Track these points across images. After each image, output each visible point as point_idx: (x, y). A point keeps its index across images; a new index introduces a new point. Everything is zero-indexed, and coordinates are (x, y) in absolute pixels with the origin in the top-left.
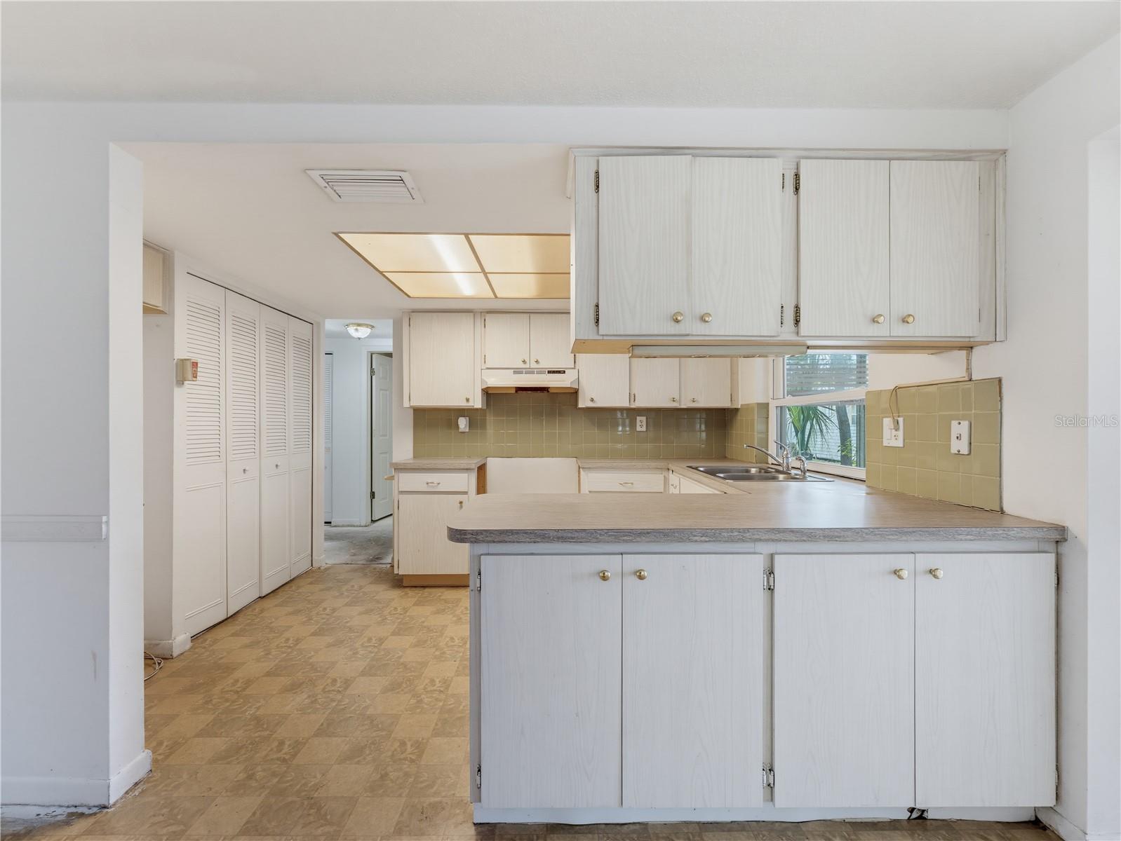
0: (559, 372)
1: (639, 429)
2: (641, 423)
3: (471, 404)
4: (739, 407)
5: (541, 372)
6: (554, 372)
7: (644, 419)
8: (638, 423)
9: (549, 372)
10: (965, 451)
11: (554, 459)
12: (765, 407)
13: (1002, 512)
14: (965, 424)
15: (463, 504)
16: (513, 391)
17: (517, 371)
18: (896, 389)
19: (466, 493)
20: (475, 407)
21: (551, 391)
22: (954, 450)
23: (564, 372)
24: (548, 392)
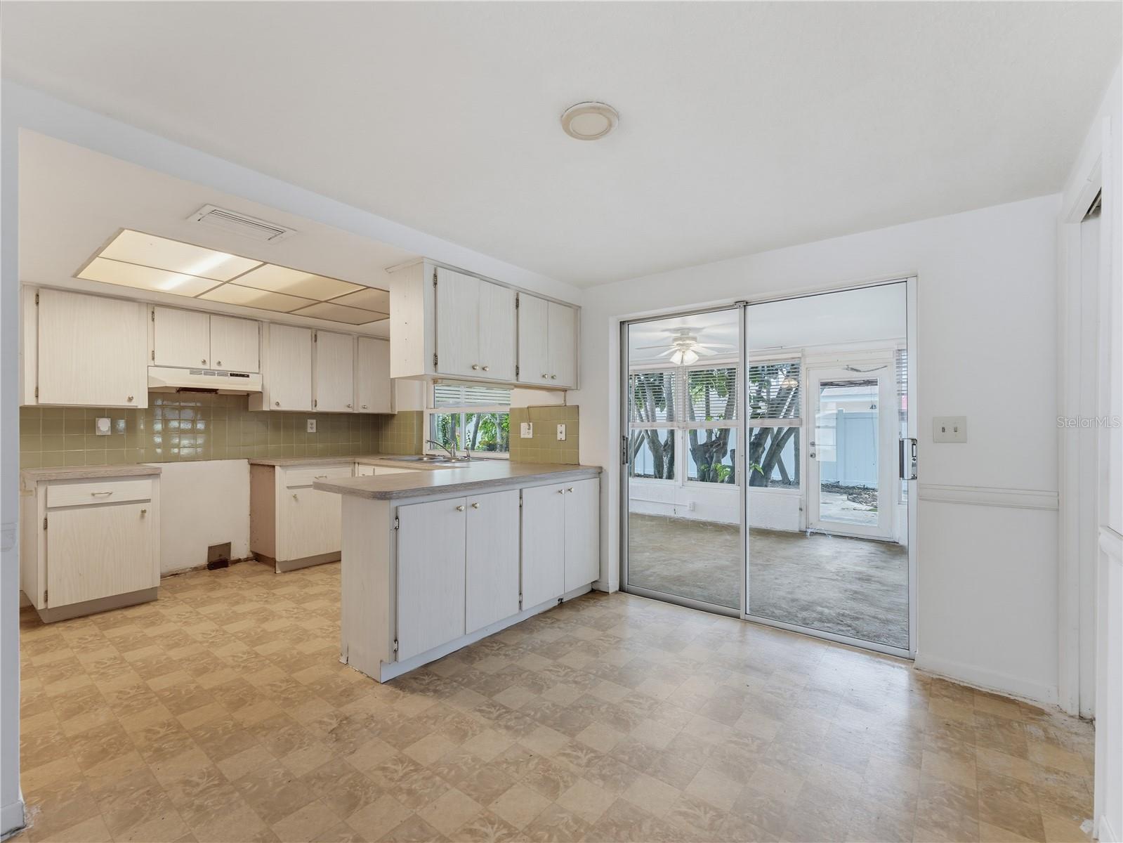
0: (243, 376)
1: (309, 430)
2: (312, 426)
3: (133, 404)
4: (396, 413)
5: (222, 374)
6: (237, 375)
7: (314, 421)
8: (309, 426)
9: (231, 375)
10: (564, 439)
11: (223, 461)
12: (421, 414)
13: (579, 465)
14: (564, 426)
15: (146, 514)
16: (174, 391)
17: (194, 371)
18: (528, 408)
19: (148, 501)
20: (139, 407)
21: (220, 393)
22: (559, 439)
23: (248, 376)
24: (217, 393)
